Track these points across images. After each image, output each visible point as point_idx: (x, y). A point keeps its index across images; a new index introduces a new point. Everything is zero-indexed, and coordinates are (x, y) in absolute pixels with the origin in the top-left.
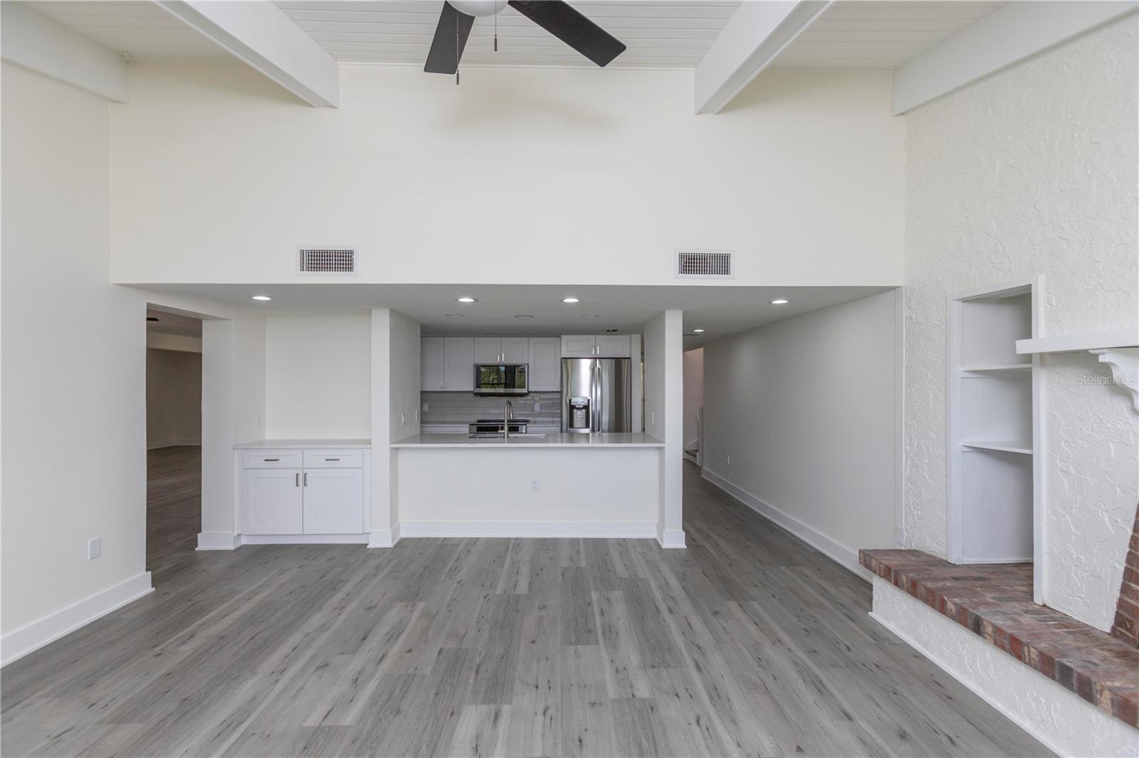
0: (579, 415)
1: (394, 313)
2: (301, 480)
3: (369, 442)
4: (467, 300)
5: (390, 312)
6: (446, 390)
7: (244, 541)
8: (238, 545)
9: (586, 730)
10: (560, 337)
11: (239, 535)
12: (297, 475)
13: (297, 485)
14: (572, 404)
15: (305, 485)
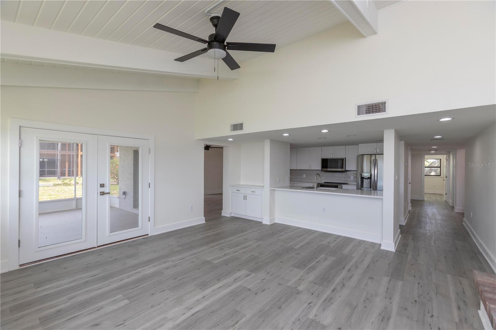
0: (366, 182)
1: (271, 141)
2: (245, 198)
3: (263, 187)
4: (325, 131)
5: (270, 141)
6: (310, 169)
7: (233, 215)
8: (231, 216)
9: (269, 289)
10: (358, 145)
11: (231, 213)
12: (244, 196)
13: (244, 199)
14: (362, 176)
15: (246, 199)
